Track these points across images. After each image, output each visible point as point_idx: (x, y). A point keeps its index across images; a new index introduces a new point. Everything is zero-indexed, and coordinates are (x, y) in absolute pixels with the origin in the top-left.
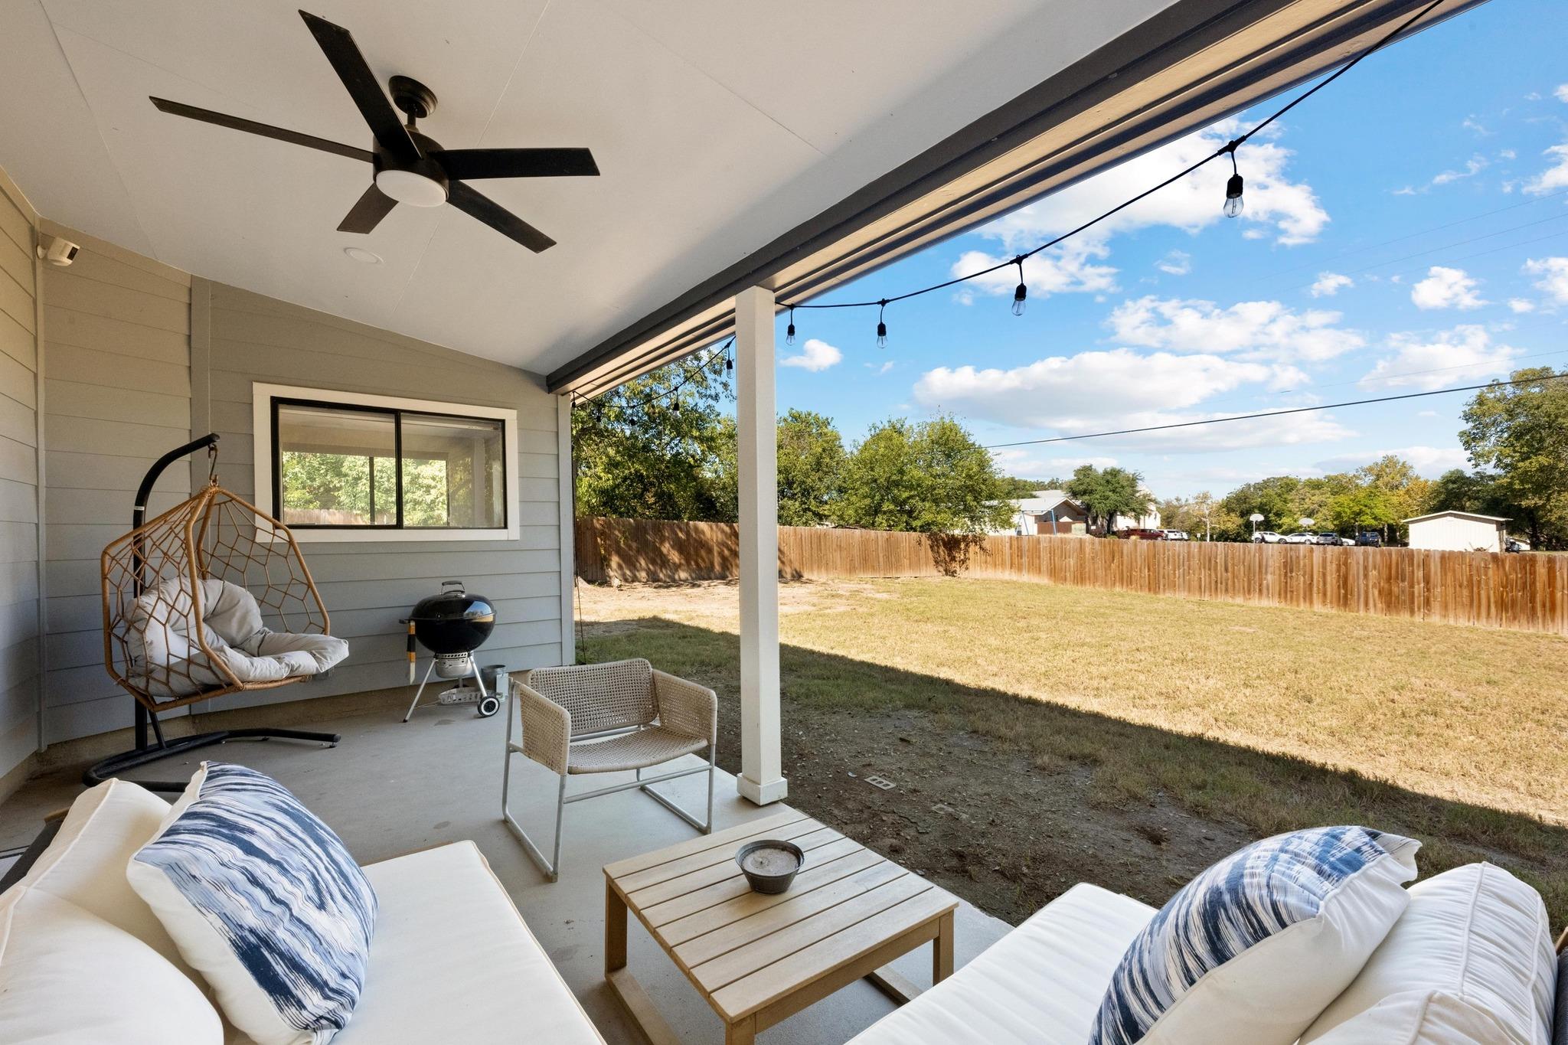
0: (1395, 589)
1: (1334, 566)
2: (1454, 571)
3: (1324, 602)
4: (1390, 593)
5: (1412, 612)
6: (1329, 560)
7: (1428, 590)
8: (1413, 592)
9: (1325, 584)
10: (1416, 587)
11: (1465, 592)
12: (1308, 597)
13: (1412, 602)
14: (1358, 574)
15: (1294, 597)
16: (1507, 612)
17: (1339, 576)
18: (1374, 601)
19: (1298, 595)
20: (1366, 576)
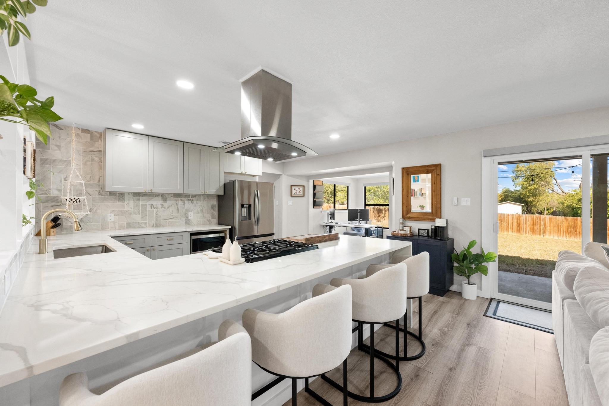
0: (535, 228)
1: (516, 220)
2: (553, 222)
3: (512, 232)
4: (533, 229)
5: (540, 235)
6: (514, 218)
7: (545, 228)
8: (540, 229)
9: (513, 226)
10: (541, 227)
11: (556, 229)
12: (507, 230)
13: (540, 232)
14: (523, 223)
15: (503, 230)
16: (569, 234)
17: (517, 223)
18: (528, 231)
19: (504, 229)
20: (526, 224)
